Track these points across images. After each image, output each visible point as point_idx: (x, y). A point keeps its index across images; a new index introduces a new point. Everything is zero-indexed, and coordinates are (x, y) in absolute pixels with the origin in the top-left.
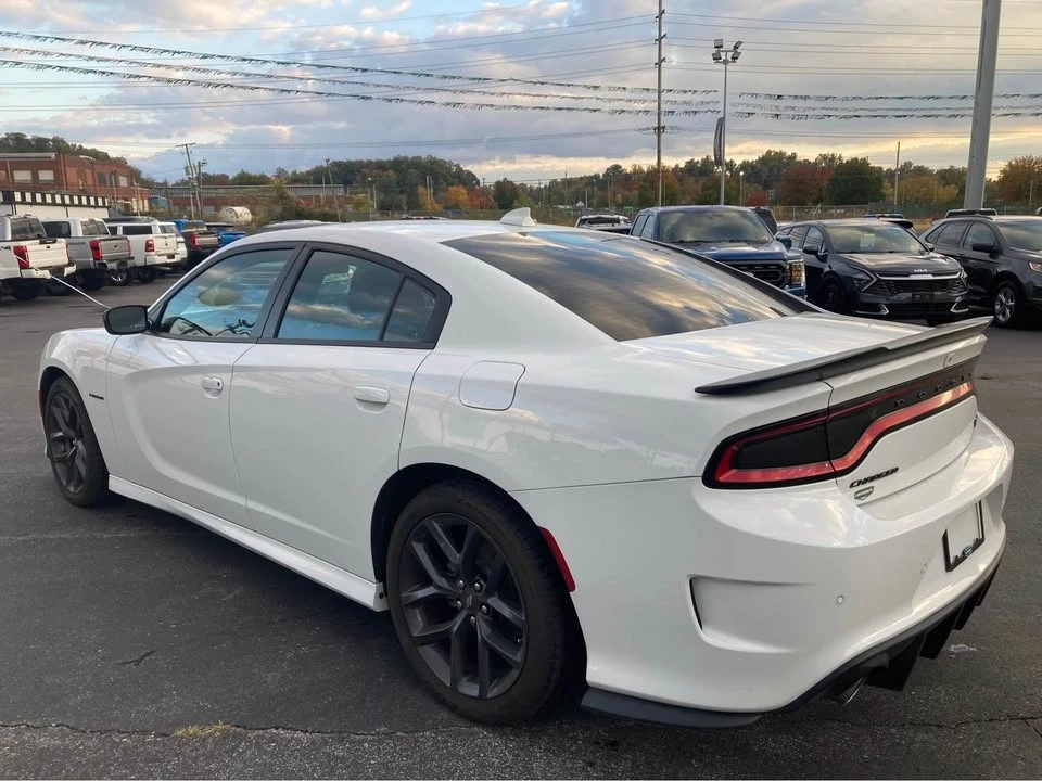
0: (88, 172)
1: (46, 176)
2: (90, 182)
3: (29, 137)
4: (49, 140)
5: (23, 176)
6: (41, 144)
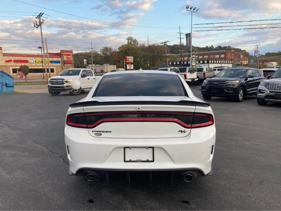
0: (233, 54)
1: (222, 56)
2: (233, 57)
3: (222, 46)
4: (227, 47)
5: (217, 56)
6: (225, 48)
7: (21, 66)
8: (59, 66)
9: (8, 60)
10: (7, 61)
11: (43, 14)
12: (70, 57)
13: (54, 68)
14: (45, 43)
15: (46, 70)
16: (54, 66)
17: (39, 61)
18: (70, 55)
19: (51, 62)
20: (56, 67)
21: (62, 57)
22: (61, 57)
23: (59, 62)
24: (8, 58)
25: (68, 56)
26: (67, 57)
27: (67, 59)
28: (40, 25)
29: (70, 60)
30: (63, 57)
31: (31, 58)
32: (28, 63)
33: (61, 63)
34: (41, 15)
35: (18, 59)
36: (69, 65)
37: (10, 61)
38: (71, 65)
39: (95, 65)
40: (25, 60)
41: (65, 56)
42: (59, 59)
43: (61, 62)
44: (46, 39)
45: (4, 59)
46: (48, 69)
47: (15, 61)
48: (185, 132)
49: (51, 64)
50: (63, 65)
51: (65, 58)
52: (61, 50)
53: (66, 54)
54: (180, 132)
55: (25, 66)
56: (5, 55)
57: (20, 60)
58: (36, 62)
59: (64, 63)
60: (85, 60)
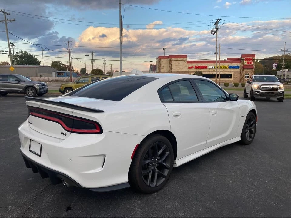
7: (196, 72)
8: (237, 72)
9: (190, 66)
10: (189, 68)
11: (220, 19)
12: (252, 61)
13: (232, 74)
14: (218, 49)
15: (216, 76)
16: (232, 72)
17: (218, 67)
18: (251, 59)
19: (230, 67)
20: (235, 72)
21: (242, 62)
22: (240, 62)
23: (238, 67)
24: (190, 65)
25: (249, 61)
26: (247, 61)
27: (247, 64)
28: (216, 31)
29: (251, 65)
30: (244, 62)
31: (210, 64)
32: (207, 69)
33: (240, 69)
34: (219, 22)
35: (199, 66)
36: (249, 70)
37: (192, 67)
38: (251, 70)
39: (289, 70)
40: (205, 66)
41: (245, 60)
42: (239, 64)
43: (240, 67)
44: (220, 44)
45: (187, 65)
46: (218, 75)
47: (196, 68)
48: (66, 135)
49: (229, 70)
50: (242, 70)
51: (245, 63)
52: (241, 55)
53: (247, 59)
54: (62, 134)
55: (199, 72)
56: (188, 62)
57: (200, 66)
58: (214, 67)
59: (244, 68)
60: (275, 65)
